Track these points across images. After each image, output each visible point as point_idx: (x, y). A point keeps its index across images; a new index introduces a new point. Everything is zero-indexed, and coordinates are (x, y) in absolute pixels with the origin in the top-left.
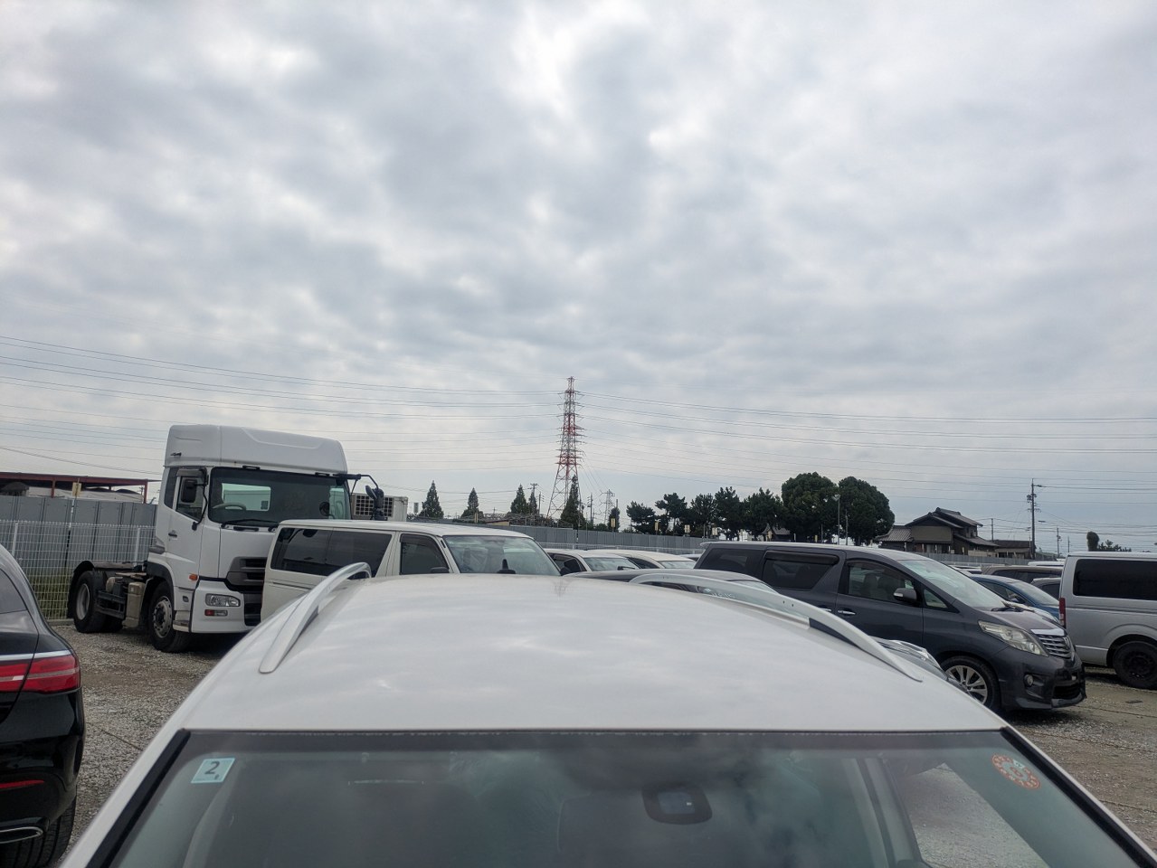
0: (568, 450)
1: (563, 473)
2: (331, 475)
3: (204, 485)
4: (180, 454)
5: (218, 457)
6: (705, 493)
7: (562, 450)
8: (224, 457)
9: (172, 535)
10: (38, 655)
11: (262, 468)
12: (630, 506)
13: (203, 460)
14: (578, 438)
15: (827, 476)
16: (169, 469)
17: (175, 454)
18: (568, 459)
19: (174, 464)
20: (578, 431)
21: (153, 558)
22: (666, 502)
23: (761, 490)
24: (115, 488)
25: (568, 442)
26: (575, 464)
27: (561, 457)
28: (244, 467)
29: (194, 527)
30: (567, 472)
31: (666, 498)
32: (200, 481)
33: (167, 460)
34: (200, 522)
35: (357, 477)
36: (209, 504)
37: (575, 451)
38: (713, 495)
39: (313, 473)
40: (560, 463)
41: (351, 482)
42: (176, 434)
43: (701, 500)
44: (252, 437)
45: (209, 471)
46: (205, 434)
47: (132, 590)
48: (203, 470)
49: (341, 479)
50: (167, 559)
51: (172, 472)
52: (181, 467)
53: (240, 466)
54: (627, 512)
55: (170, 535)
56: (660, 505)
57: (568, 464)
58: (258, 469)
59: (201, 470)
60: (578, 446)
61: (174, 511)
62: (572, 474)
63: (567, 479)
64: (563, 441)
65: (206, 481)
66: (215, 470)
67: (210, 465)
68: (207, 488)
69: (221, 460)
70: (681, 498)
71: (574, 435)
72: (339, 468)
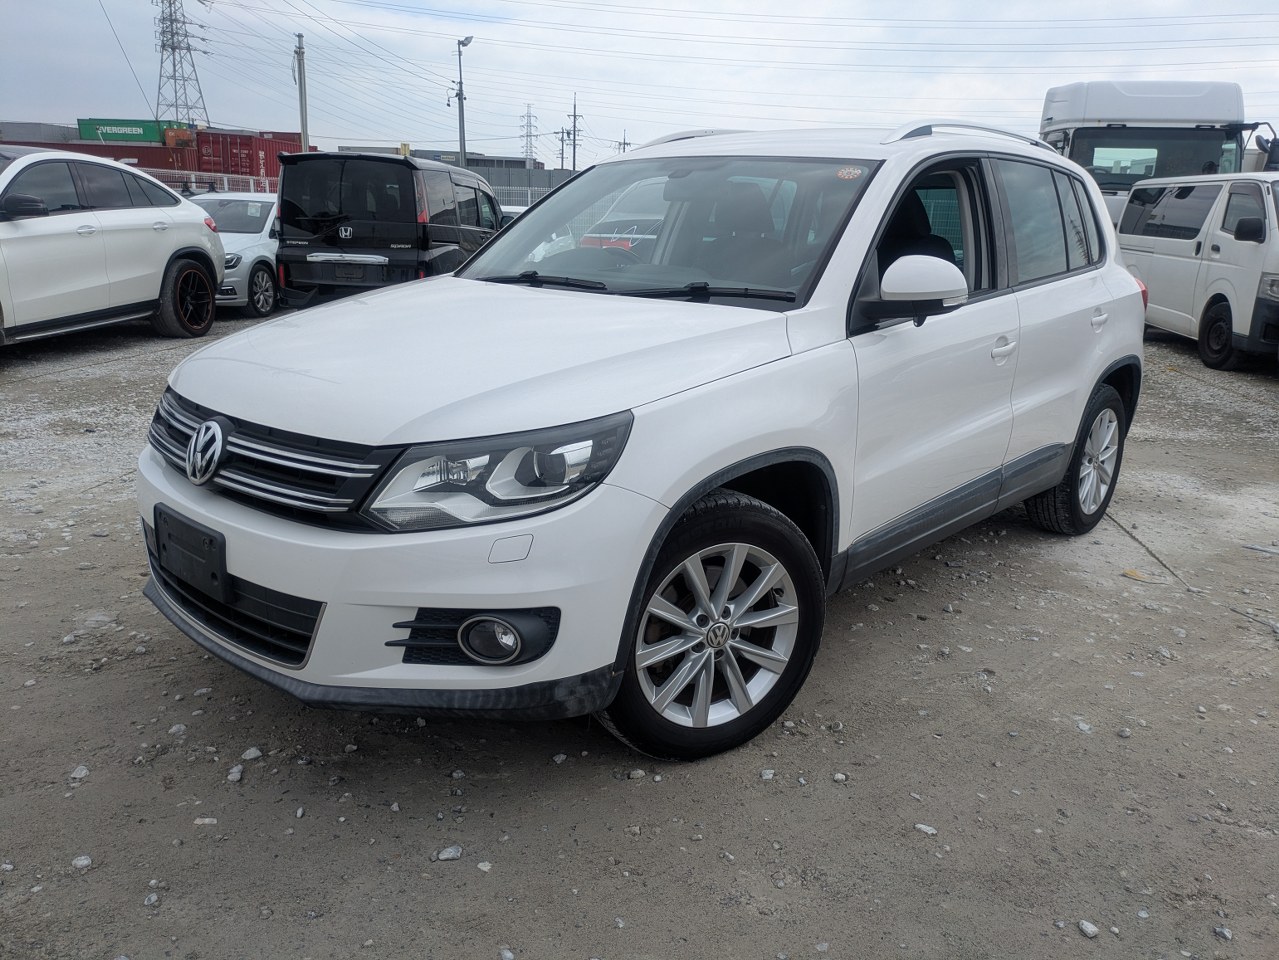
2: (1218, 126)
4: (1051, 119)
5: (1081, 117)
8: (1087, 117)
11: (1129, 125)
13: (1069, 121)
16: (1042, 137)
17: (1048, 119)
19: (1047, 130)
28: (1109, 125)
32: (1061, 145)
33: (1043, 127)
35: (1254, 127)
39: (1193, 126)
41: (1246, 134)
42: (1051, 97)
44: (1123, 92)
45: (1071, 132)
46: (1077, 92)
48: (1065, 132)
49: (1234, 131)
52: (1052, 132)
53: (1104, 125)
58: (1124, 126)
65: (1067, 144)
66: (1078, 130)
67: (1073, 126)
69: (1084, 120)
72: (1230, 117)
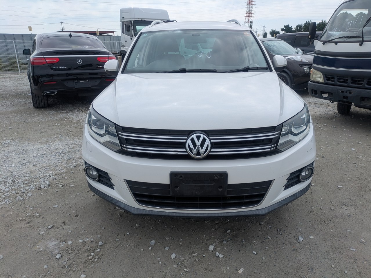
0: (249, 11)
1: (247, 20)
3: (132, 26)
5: (134, 17)
6: (300, 24)
7: (247, 11)
8: (135, 17)
9: (126, 42)
10: (109, 56)
12: (271, 31)
13: (130, 18)
14: (253, 6)
15: (350, 13)
16: (122, 23)
17: (123, 18)
18: (249, 14)
19: (123, 21)
20: (253, 3)
21: (122, 49)
22: (285, 28)
23: (322, 21)
24: (106, 34)
25: (249, 7)
26: (252, 16)
27: (246, 14)
28: (141, 20)
29: (131, 39)
30: (249, 20)
31: (285, 27)
32: (130, 25)
33: (121, 20)
34: (132, 37)
36: (134, 32)
37: (252, 11)
38: (303, 24)
40: (246, 16)
42: (122, 11)
43: (298, 27)
44: (142, 11)
45: (132, 22)
46: (130, 10)
47: (119, 58)
48: (131, 21)
50: (126, 49)
51: (123, 23)
52: (125, 21)
53: (140, 20)
54: (270, 33)
55: (125, 42)
56: (282, 30)
57: (249, 17)
58: (145, 20)
59: (130, 22)
60: (253, 9)
61: (125, 35)
62: (250, 21)
63: (249, 22)
64: (247, 7)
65: (132, 25)
66: (134, 21)
67: (132, 20)
68: (133, 27)
69: (135, 18)
70: (290, 26)
71: (252, 4)
72: (167, 19)
